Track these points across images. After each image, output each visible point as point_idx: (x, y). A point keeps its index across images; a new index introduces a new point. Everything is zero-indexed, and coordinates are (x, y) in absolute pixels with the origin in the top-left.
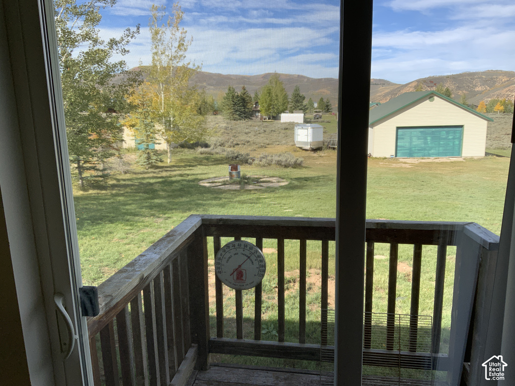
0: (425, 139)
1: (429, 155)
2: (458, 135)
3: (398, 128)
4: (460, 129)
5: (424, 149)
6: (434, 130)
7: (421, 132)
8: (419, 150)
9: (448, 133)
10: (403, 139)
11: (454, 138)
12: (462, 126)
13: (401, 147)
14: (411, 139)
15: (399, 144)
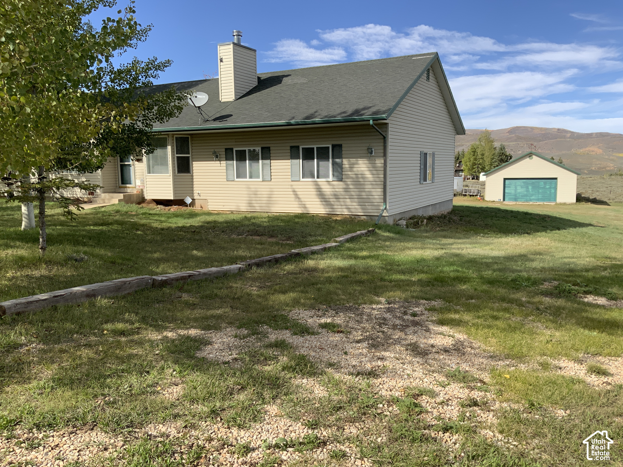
0: (527, 188)
1: (531, 200)
2: (553, 186)
3: (505, 179)
4: (555, 180)
5: (526, 195)
6: (534, 181)
7: (524, 182)
8: (522, 196)
9: (545, 184)
10: (509, 187)
11: (550, 188)
12: (556, 179)
13: (508, 193)
14: (516, 188)
15: (506, 191)
